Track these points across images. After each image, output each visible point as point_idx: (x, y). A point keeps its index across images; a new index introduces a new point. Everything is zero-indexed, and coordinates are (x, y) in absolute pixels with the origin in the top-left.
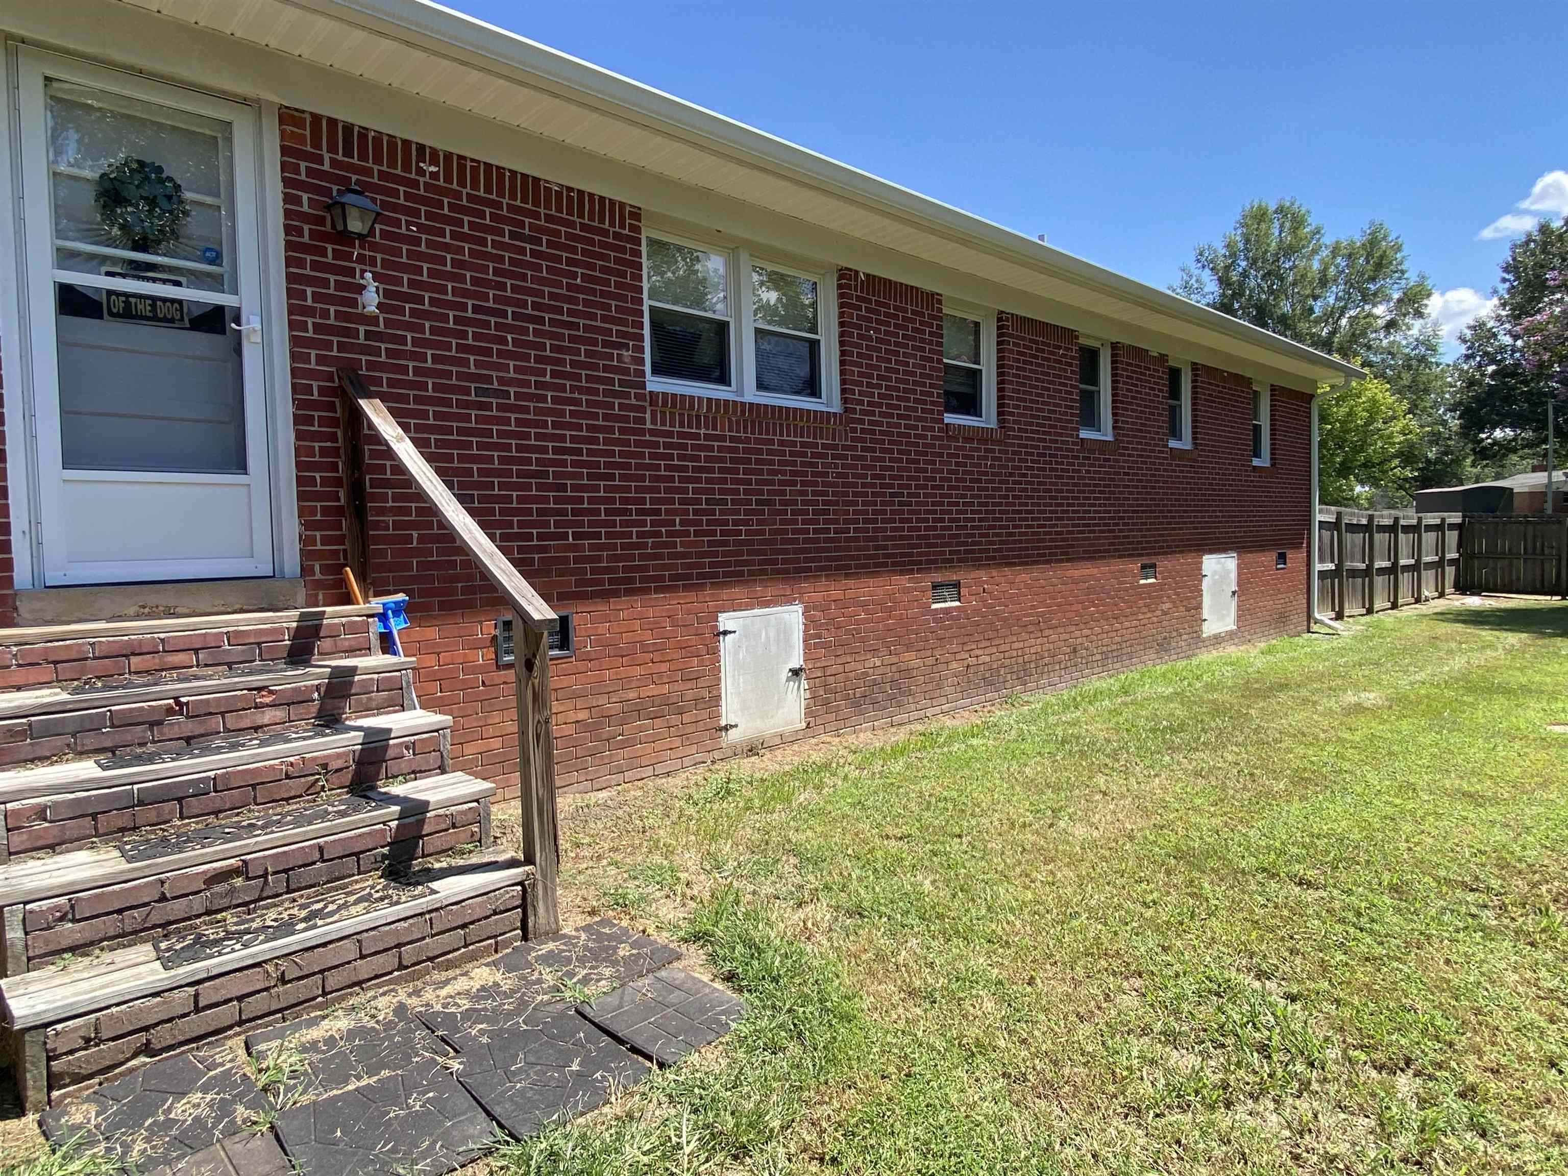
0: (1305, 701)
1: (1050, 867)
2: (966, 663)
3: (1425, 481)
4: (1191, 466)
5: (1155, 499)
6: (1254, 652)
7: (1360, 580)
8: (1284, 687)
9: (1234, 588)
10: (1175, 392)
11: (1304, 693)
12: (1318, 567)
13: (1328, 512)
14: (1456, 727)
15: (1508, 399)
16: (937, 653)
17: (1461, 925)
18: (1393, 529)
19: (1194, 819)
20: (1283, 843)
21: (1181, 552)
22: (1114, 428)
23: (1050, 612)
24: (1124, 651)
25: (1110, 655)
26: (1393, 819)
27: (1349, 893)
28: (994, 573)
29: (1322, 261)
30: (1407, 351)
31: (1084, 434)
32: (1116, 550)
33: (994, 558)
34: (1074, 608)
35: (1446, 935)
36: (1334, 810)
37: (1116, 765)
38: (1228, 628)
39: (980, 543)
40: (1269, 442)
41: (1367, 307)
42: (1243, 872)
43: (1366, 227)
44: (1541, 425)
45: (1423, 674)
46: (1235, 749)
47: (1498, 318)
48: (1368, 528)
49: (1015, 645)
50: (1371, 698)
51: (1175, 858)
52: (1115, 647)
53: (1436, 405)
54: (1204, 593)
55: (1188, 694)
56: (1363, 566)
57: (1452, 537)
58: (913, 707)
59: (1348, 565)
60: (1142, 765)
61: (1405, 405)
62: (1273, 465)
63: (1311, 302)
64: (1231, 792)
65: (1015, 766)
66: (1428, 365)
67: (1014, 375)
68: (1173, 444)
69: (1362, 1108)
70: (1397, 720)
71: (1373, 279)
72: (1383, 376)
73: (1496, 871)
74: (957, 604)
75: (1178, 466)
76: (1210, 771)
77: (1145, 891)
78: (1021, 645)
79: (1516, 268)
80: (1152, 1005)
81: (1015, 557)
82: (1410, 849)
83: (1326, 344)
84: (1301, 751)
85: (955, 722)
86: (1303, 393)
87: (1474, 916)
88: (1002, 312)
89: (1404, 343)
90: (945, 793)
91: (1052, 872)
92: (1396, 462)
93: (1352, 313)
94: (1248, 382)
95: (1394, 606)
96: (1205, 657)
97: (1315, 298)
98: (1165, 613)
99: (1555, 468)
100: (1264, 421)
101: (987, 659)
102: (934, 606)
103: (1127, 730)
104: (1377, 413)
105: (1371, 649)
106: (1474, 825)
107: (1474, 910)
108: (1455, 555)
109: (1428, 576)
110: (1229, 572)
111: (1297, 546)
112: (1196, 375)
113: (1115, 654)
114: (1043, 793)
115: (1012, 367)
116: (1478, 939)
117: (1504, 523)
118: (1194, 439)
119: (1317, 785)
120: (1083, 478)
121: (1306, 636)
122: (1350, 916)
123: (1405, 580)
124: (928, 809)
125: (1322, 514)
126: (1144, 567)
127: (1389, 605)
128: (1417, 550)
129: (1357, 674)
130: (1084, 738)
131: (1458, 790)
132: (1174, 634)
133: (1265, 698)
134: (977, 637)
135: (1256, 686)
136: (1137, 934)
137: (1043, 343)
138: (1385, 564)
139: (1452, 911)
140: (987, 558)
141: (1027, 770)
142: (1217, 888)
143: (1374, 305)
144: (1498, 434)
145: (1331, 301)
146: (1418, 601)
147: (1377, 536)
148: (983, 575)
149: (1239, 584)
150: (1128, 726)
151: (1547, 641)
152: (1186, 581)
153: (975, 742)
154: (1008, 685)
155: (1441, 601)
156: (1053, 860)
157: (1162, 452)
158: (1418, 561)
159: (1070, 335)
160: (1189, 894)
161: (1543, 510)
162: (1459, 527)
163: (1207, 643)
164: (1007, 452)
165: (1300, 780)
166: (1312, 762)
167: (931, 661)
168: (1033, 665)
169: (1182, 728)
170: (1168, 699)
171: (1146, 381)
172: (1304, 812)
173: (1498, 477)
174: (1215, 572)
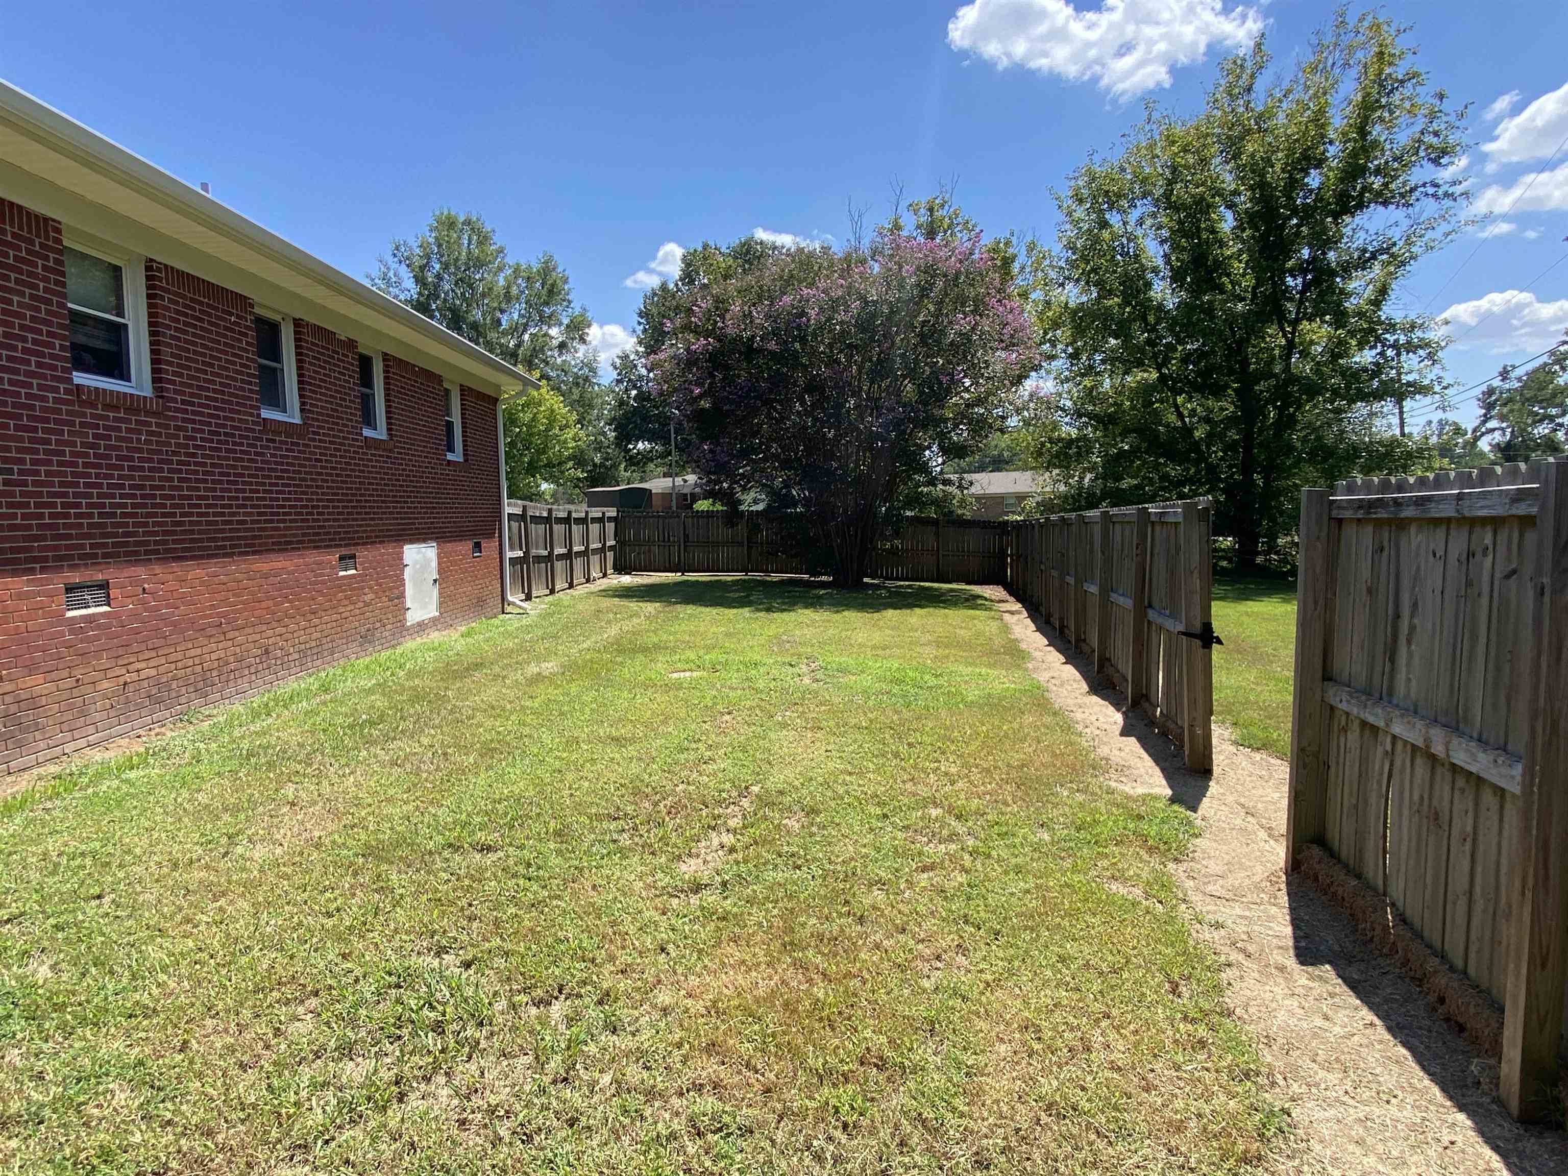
0: (496, 676)
1: (219, 904)
2: (121, 680)
3: (595, 480)
4: (388, 457)
5: (351, 489)
6: (455, 635)
7: (543, 565)
8: (478, 666)
9: (436, 576)
10: (366, 379)
11: (497, 669)
12: (509, 554)
13: (515, 505)
14: (609, 684)
15: (646, 418)
16: (78, 673)
17: (605, 851)
18: (567, 521)
19: (388, 810)
20: (468, 815)
21: (381, 542)
22: (302, 410)
23: (235, 612)
24: (325, 647)
25: (309, 652)
26: (560, 771)
27: (522, 847)
28: (157, 569)
29: (506, 278)
30: (576, 370)
31: (266, 414)
32: (310, 541)
33: (157, 552)
34: (264, 605)
35: (594, 863)
36: (514, 773)
37: (309, 770)
38: (431, 615)
39: (134, 534)
40: (461, 439)
41: (545, 328)
42: (431, 853)
43: (540, 256)
44: (666, 440)
45: (588, 642)
46: (433, 732)
47: (637, 353)
48: (547, 520)
49: (193, 653)
50: (549, 667)
51: (363, 856)
52: (314, 644)
53: (598, 419)
54: (407, 582)
55: (390, 684)
56: (545, 553)
57: (610, 527)
58: (42, 745)
59: (534, 552)
60: (337, 766)
61: (575, 417)
62: (466, 460)
63: (498, 314)
64: (424, 775)
65: (185, 794)
66: (592, 384)
67: (172, 337)
68: (367, 432)
69: (522, 1048)
70: (567, 683)
71: (546, 304)
72: (559, 389)
73: (631, 799)
74: (106, 609)
75: (374, 455)
76: (406, 758)
77: (328, 900)
78: (198, 651)
79: (647, 315)
80: (328, 1024)
81: (184, 550)
82: (571, 795)
83: (513, 355)
84: (489, 723)
85: (107, 755)
86: (489, 396)
87: (615, 841)
88: (151, 260)
89: (573, 363)
90: (84, 847)
91: (221, 909)
92: (571, 464)
93: (532, 330)
94: (439, 379)
95: (571, 586)
96: (410, 645)
97: (502, 311)
98: (367, 605)
99: (677, 475)
100: (456, 418)
101: (153, 672)
102: (70, 614)
103: (324, 731)
104: (554, 421)
105: (552, 624)
106: (618, 764)
107: (615, 836)
108: (613, 543)
109: (595, 560)
110: (430, 560)
111: (491, 536)
112: (386, 366)
113: (315, 651)
114: (218, 818)
115: (169, 327)
116: (617, 861)
117: (645, 517)
118: (389, 430)
119: (502, 753)
120: (267, 462)
121: (501, 617)
122: (521, 869)
123: (578, 563)
124: (54, 873)
125: (510, 507)
126: (341, 558)
127: (567, 585)
128: (586, 540)
129: (540, 648)
130: (274, 748)
131: (608, 737)
132: (378, 625)
133: (462, 678)
134: (135, 647)
135: (456, 668)
136: (316, 951)
137: (209, 305)
138: (563, 551)
139: (599, 842)
140: (147, 552)
141: (199, 796)
142: (404, 876)
143: (549, 327)
144: (640, 445)
145: (516, 316)
146: (588, 581)
147: (556, 527)
148: (141, 572)
149: (439, 573)
150: (324, 725)
151: (671, 608)
152: (387, 572)
153: (132, 775)
154: (183, 700)
155: (605, 580)
156: (224, 894)
157: (357, 440)
158: (587, 548)
159: (243, 302)
160: (376, 891)
161: (670, 508)
162: (614, 520)
163: (411, 631)
164: (167, 427)
165: (488, 751)
166: (499, 733)
167: (70, 682)
168: (215, 673)
169: (382, 718)
170: (370, 691)
171: (335, 365)
172: (489, 781)
173: (642, 480)
174: (416, 562)
